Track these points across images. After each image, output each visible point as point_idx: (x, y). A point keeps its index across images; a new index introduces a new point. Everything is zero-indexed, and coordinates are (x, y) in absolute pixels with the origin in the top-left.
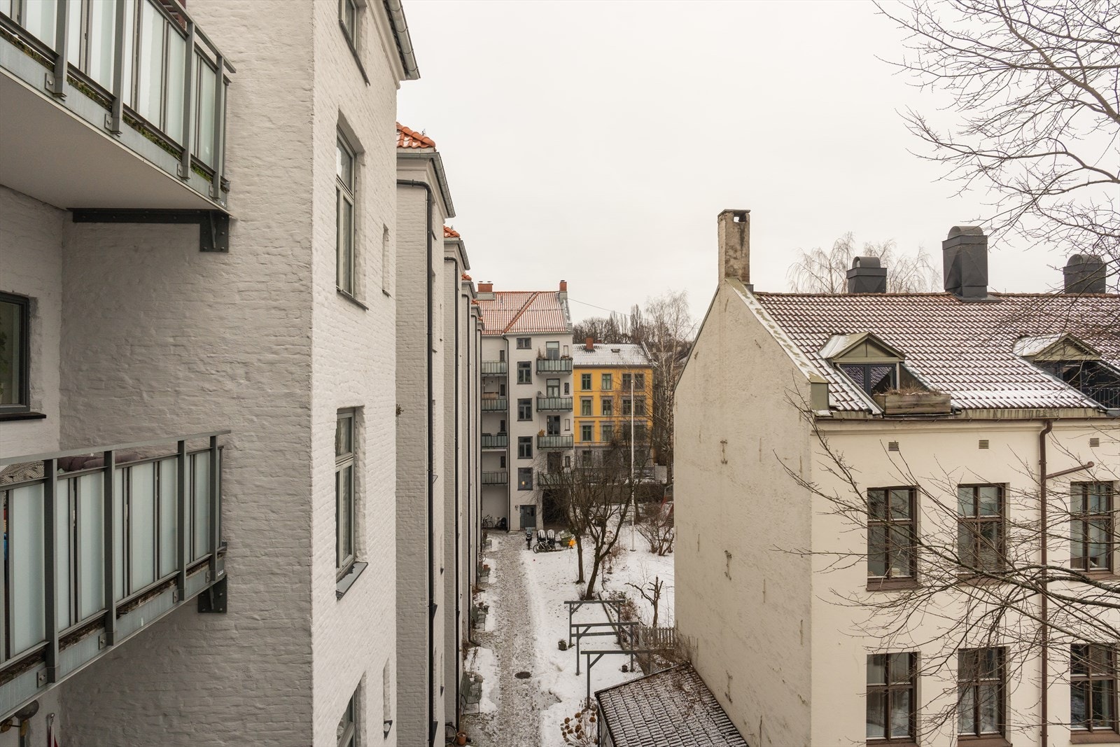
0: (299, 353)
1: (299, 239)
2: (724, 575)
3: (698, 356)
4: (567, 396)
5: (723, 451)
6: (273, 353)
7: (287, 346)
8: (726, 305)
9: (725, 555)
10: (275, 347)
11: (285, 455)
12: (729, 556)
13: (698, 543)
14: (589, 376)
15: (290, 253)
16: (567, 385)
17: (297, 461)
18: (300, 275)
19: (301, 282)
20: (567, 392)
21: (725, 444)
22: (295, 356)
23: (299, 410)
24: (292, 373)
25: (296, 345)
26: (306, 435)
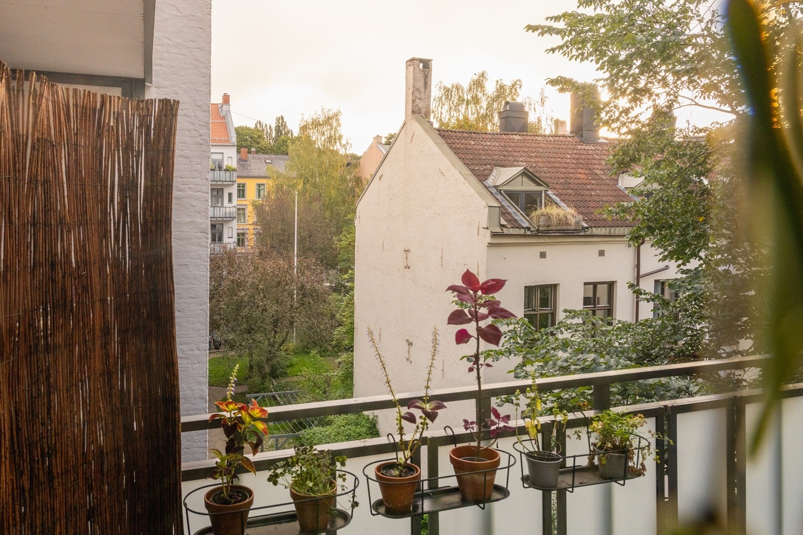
0: (199, 191)
1: (200, 104)
2: (405, 359)
3: (382, 177)
4: (231, 205)
5: (406, 258)
6: (179, 190)
7: (191, 186)
8: (412, 138)
9: (406, 344)
10: (181, 186)
11: (188, 268)
12: (410, 344)
13: (380, 335)
14: (244, 185)
15: (193, 114)
16: (230, 195)
17: (198, 273)
18: (201, 132)
19: (201, 137)
20: (230, 200)
21: (408, 253)
22: (197, 194)
23: (200, 234)
24: (194, 206)
25: (197, 185)
26: (204, 253)
